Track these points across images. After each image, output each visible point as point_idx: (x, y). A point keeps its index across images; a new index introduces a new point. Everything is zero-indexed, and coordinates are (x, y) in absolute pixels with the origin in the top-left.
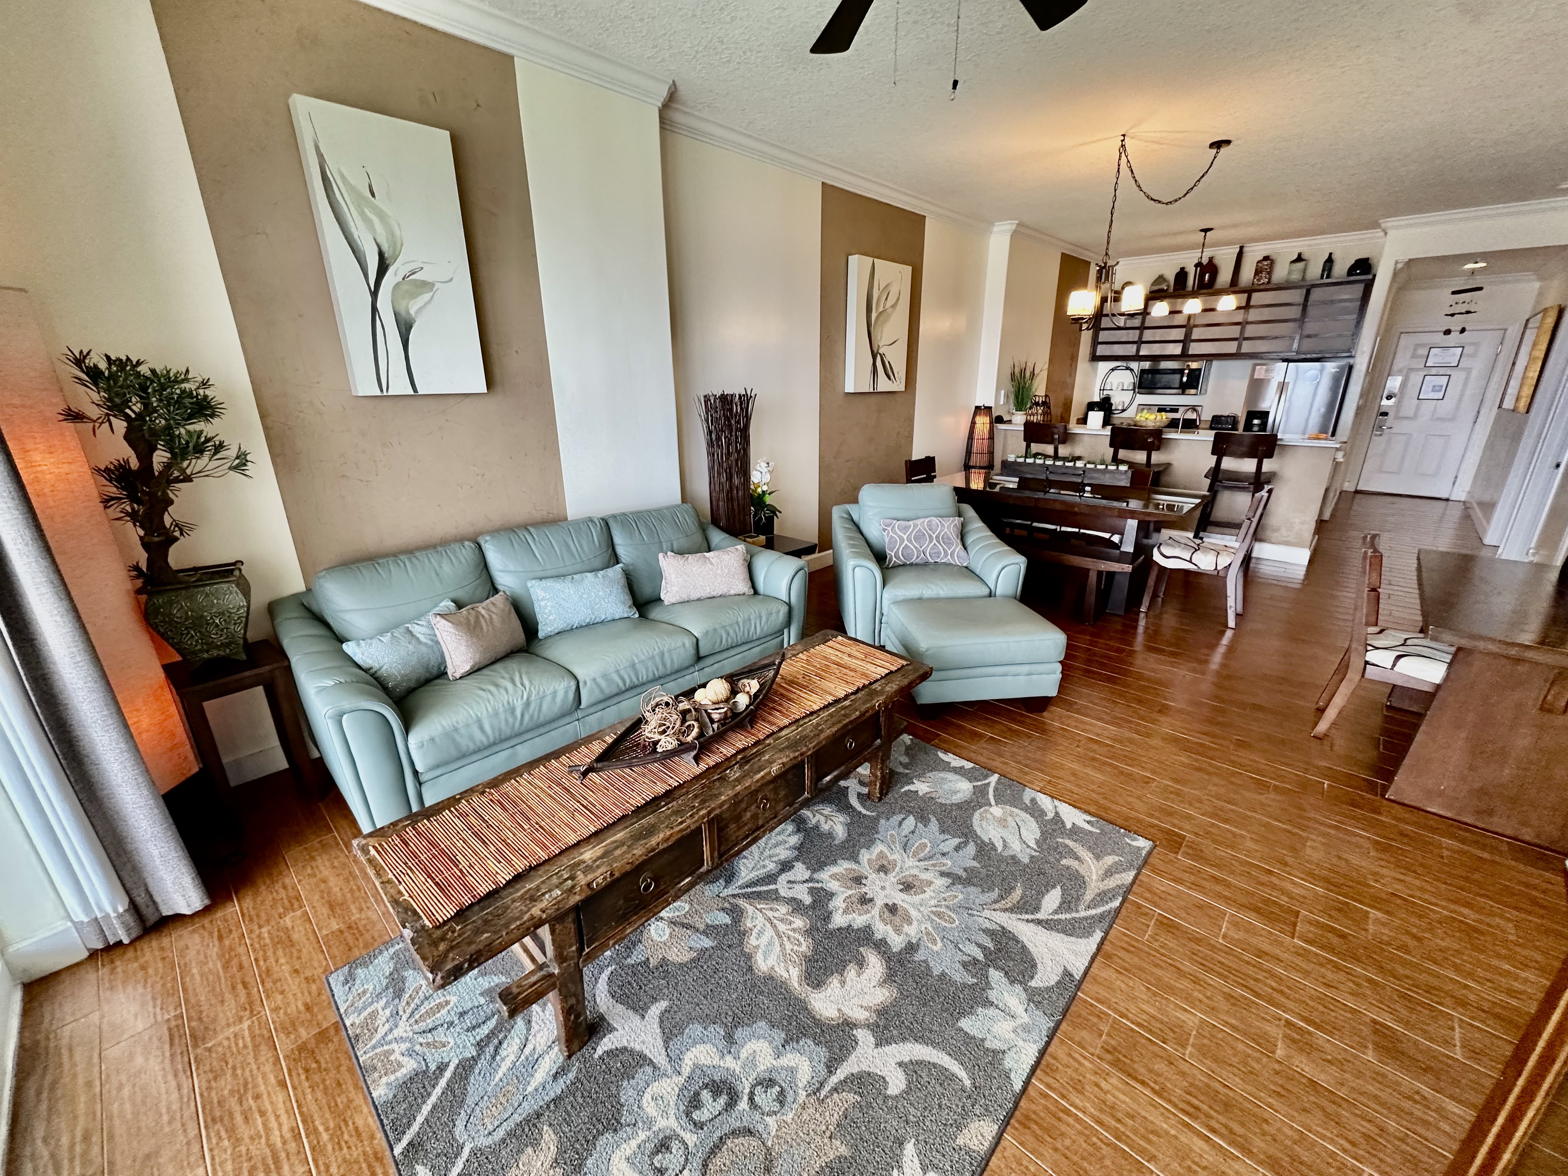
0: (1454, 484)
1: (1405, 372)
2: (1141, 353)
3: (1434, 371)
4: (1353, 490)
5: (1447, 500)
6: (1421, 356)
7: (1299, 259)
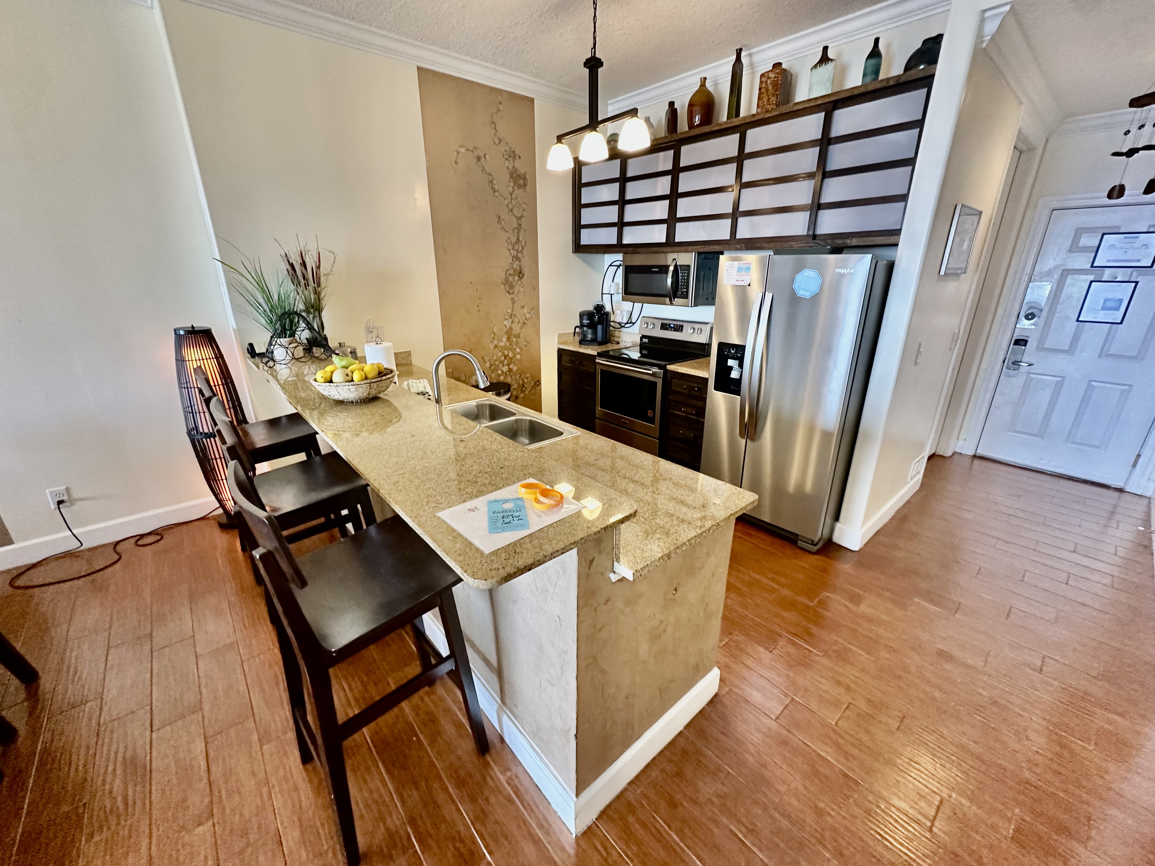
0: (1134, 465)
1: (1056, 276)
2: (626, 241)
3: (1107, 274)
4: (971, 453)
5: (1120, 490)
6: (1085, 249)
7: (825, 59)
